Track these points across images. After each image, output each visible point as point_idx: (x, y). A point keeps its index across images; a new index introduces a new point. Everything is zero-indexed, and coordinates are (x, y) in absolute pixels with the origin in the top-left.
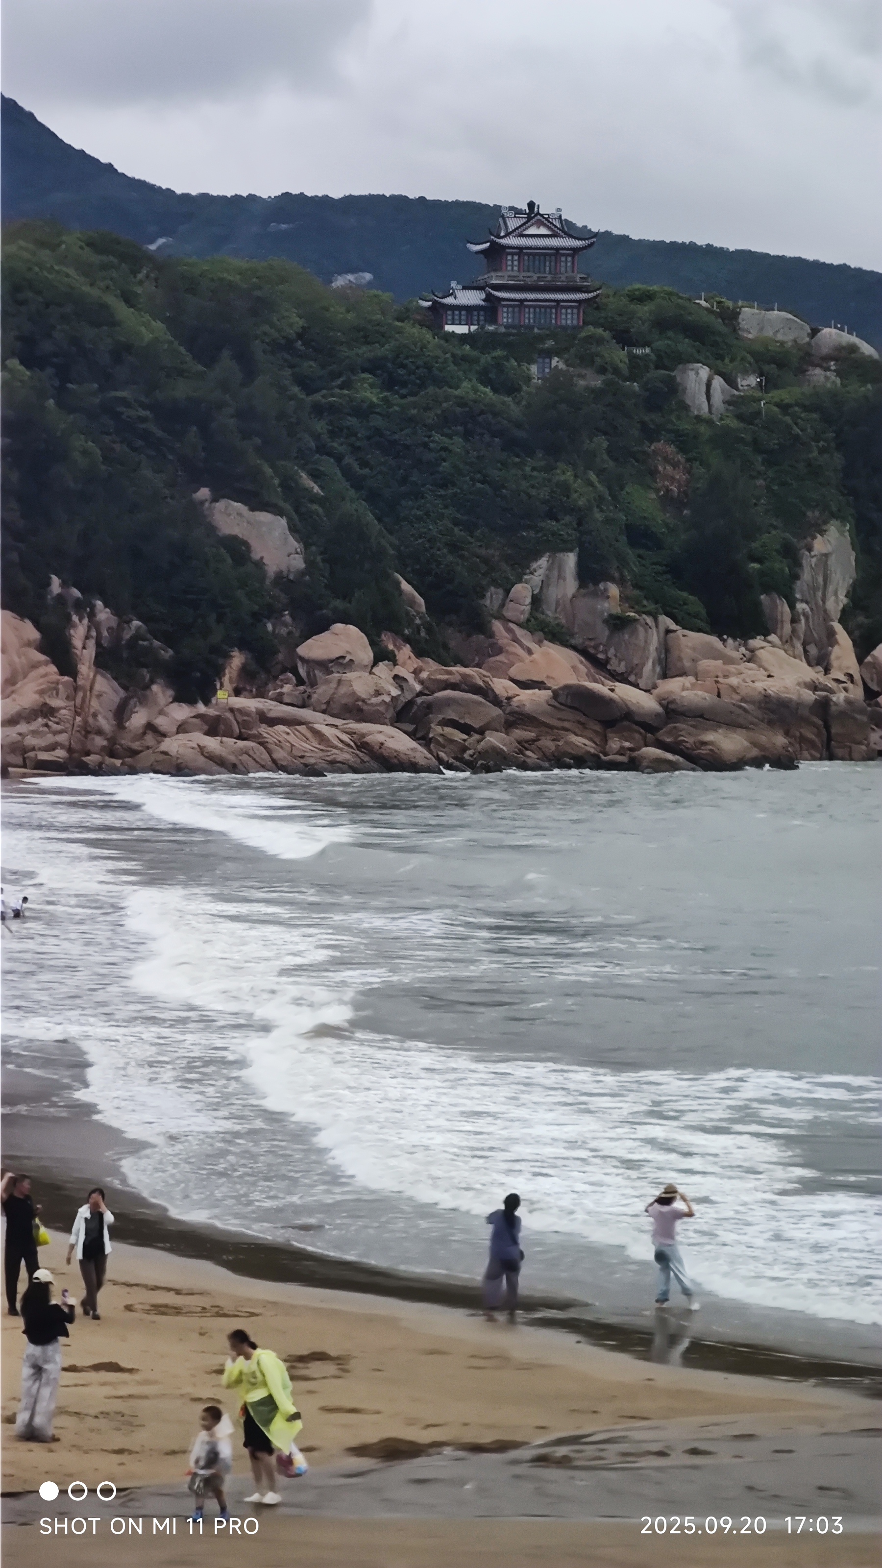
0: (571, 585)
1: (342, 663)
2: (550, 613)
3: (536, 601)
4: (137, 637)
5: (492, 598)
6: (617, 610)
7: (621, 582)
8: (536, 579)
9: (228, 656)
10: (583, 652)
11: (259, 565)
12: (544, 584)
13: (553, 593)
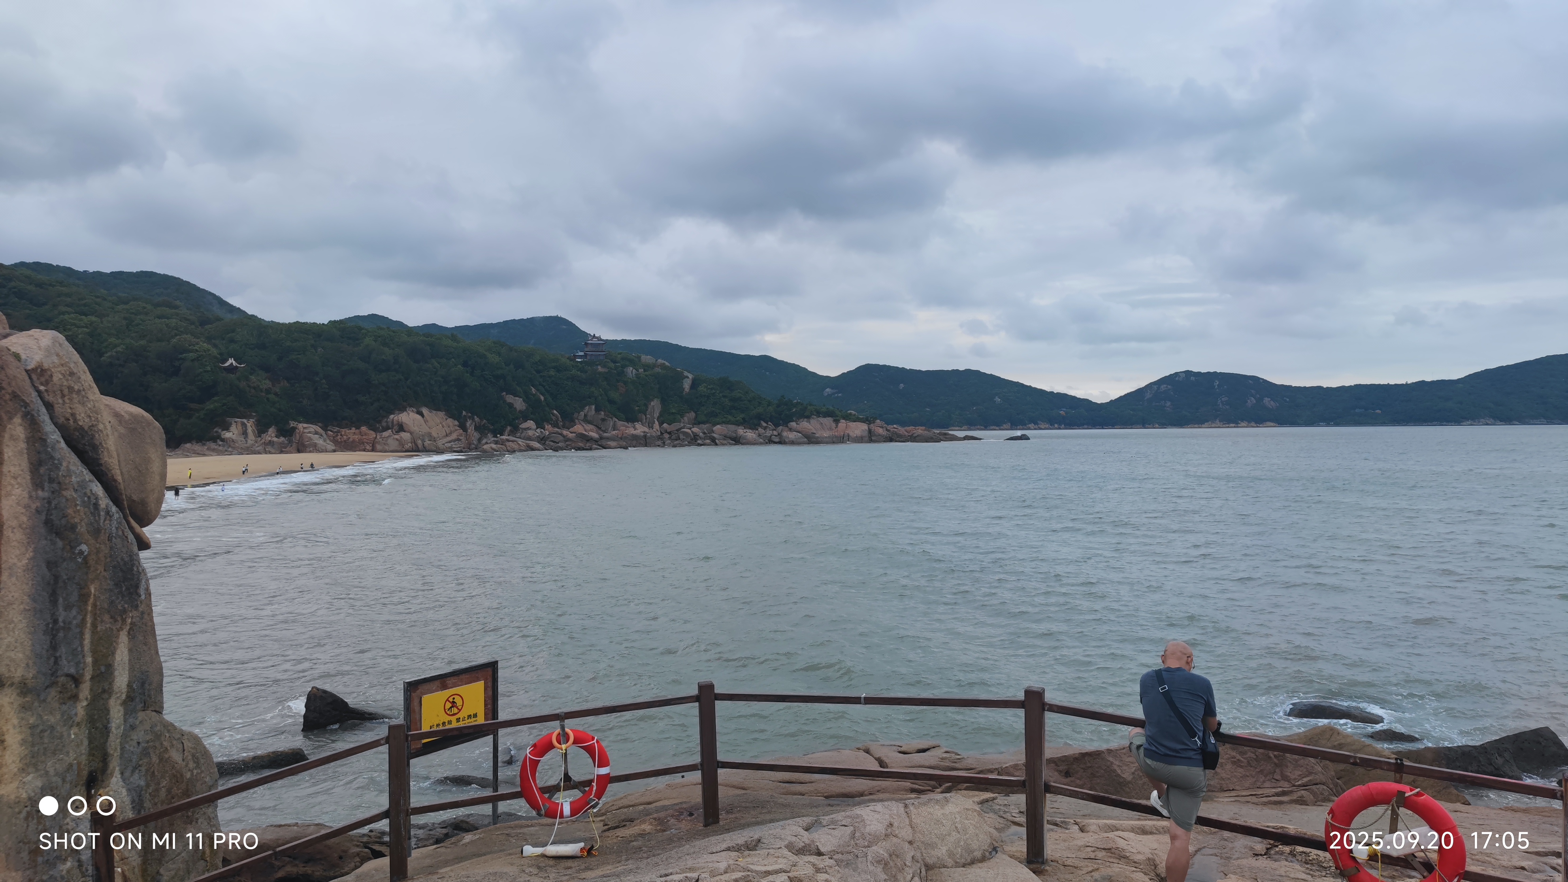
0: (593, 412)
1: (529, 429)
2: (589, 418)
3: (585, 416)
4: (485, 424)
5: (576, 415)
6: (603, 417)
7: (605, 411)
8: (586, 411)
9: (506, 427)
10: (596, 426)
11: (515, 408)
12: (588, 412)
13: (589, 414)
